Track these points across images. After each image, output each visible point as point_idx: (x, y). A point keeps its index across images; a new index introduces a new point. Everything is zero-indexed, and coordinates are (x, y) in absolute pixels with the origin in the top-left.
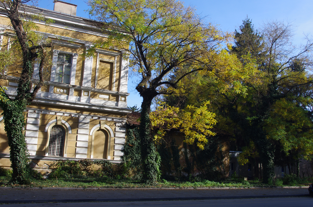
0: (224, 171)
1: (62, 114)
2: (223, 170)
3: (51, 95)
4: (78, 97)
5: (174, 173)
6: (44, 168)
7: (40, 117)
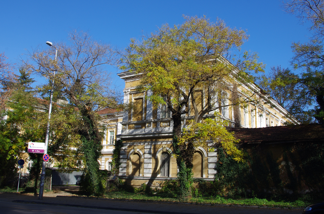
1: (165, 143)
3: (158, 129)
6: (157, 186)
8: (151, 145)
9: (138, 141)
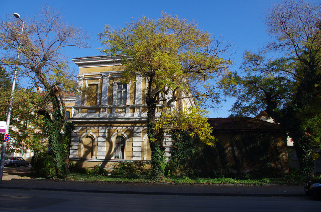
1: (121, 128)
3: (113, 114)
4: (133, 113)
6: (111, 168)
7: (107, 131)
8: (105, 129)
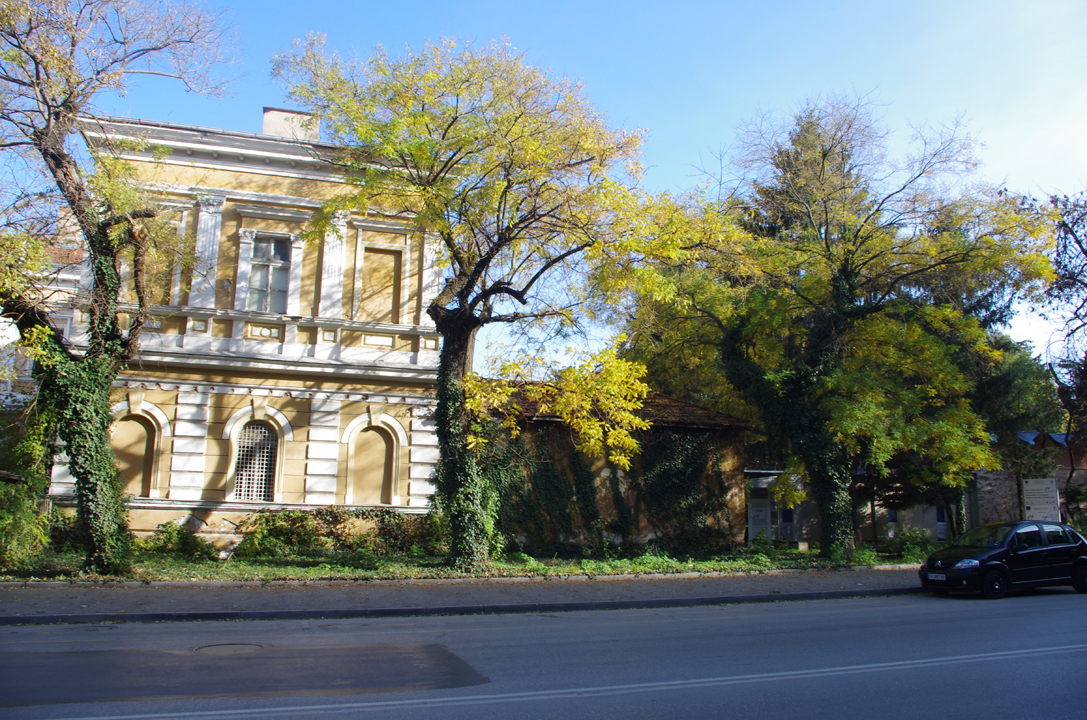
0: (731, 527)
1: (266, 392)
2: (726, 523)
3: (236, 344)
4: (310, 346)
5: (582, 537)
6: (223, 532)
7: (210, 402)
8: (204, 393)
9: (148, 376)
